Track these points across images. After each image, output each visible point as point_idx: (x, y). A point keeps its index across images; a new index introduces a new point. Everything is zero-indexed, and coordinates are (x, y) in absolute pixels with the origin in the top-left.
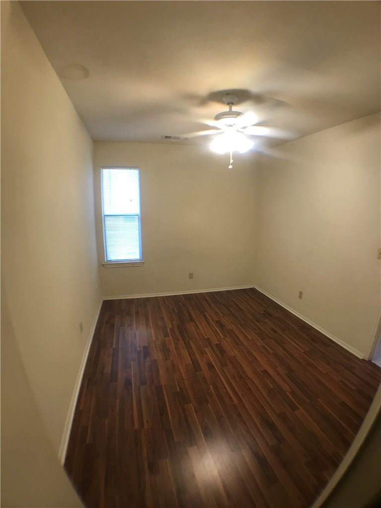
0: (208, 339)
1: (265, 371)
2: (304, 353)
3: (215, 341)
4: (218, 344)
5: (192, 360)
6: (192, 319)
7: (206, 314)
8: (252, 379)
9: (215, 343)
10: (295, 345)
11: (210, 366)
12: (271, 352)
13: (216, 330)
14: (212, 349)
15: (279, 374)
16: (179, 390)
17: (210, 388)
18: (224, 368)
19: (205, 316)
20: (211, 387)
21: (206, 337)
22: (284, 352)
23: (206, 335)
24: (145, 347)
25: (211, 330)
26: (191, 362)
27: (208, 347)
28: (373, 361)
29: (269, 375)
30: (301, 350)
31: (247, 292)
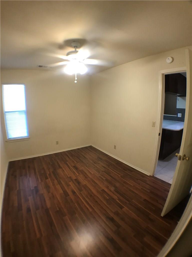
0: (70, 177)
1: (103, 190)
2: (121, 177)
3: (74, 178)
4: (76, 179)
5: (63, 191)
6: (60, 167)
7: (67, 163)
8: (97, 196)
9: (74, 179)
10: (116, 173)
11: (74, 192)
12: (104, 179)
13: (74, 171)
14: (73, 182)
15: (110, 191)
16: (58, 210)
17: (75, 206)
18: (81, 192)
19: (67, 164)
20: (76, 204)
21: (69, 176)
22: (111, 178)
23: (69, 175)
24: (35, 187)
25: (71, 172)
26: (63, 192)
27: (70, 182)
28: (155, 176)
29: (105, 191)
30: (119, 175)
31: (88, 148)
